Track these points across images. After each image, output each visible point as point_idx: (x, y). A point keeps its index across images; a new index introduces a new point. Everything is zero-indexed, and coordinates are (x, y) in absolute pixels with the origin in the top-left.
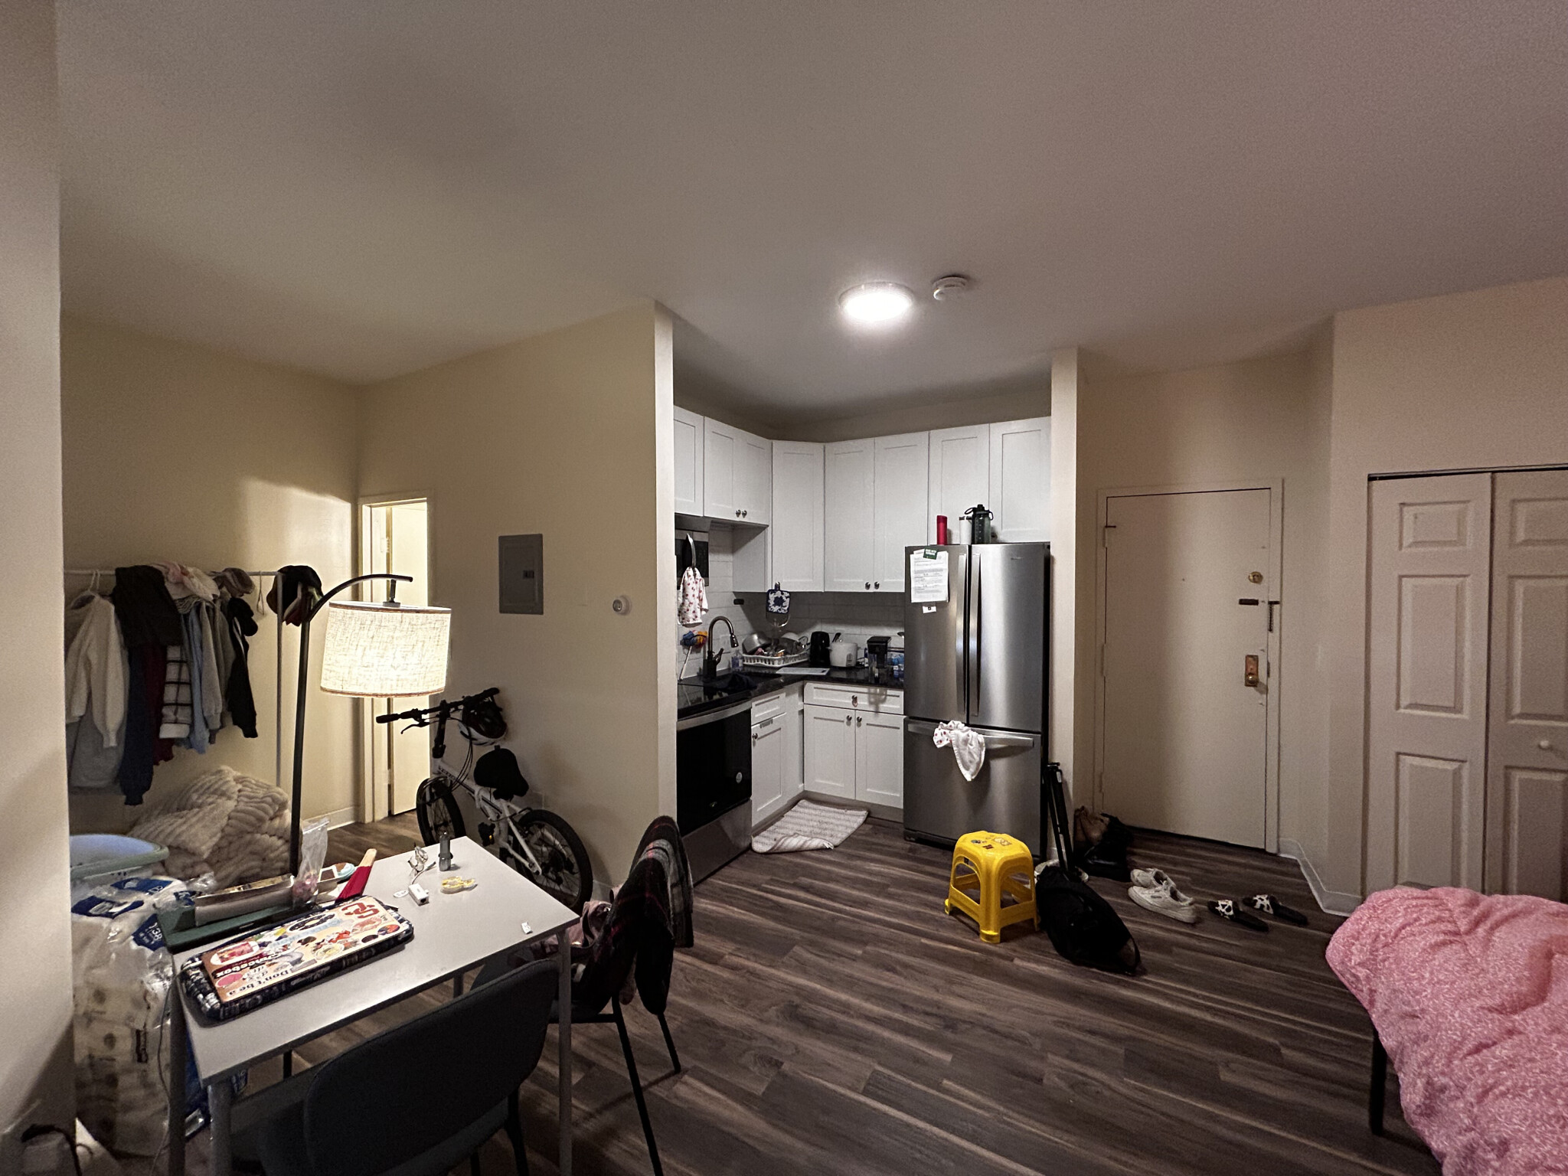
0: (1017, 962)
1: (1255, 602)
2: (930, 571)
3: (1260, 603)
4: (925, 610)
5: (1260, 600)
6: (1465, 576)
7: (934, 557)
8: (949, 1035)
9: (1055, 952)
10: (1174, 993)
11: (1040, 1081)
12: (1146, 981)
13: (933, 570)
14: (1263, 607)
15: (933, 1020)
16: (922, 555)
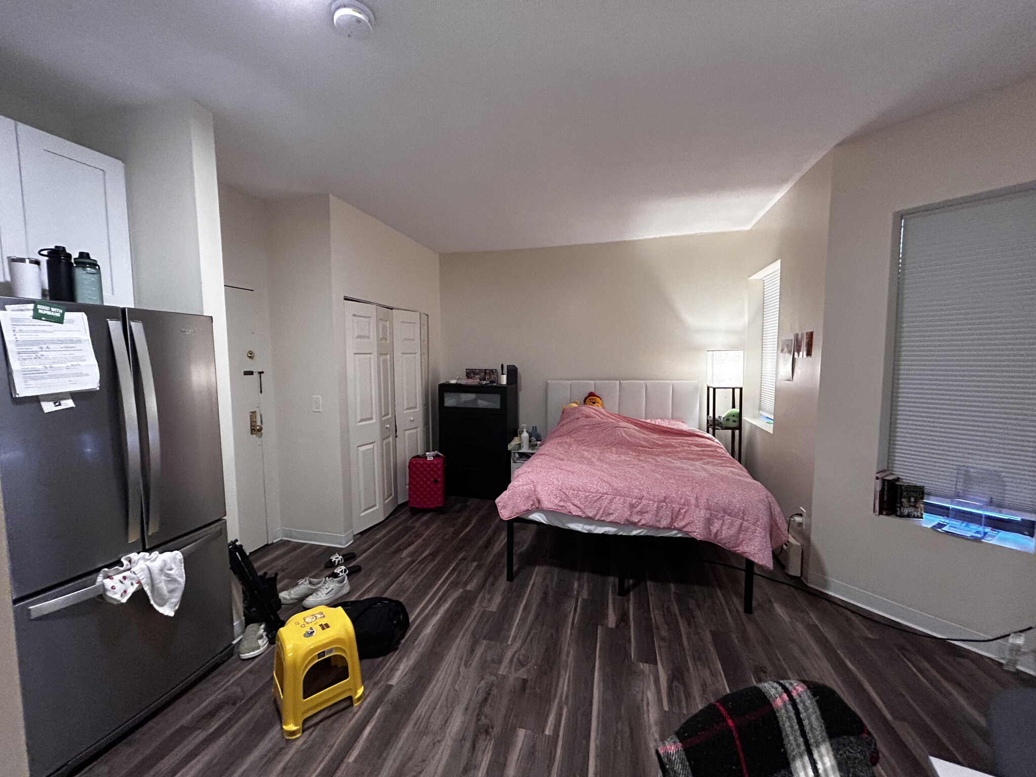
0: (393, 682)
1: (251, 373)
2: (53, 342)
3: (254, 373)
4: (48, 407)
5: (254, 371)
6: (370, 354)
7: (60, 320)
8: (496, 731)
9: (380, 659)
10: (427, 611)
11: (525, 681)
12: (415, 619)
13: (61, 342)
14: (256, 375)
15: (481, 744)
16: (31, 313)
